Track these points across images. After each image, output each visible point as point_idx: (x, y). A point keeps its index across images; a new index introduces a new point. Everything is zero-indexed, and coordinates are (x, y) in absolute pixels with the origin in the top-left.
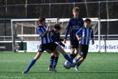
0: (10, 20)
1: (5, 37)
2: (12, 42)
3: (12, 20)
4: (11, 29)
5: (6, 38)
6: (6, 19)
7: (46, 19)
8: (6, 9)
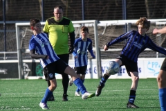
0: (14, 25)
1: (4, 53)
2: (17, 61)
3: (17, 24)
4: (15, 40)
5: (7, 55)
6: (7, 22)
7: (73, 22)
8: (7, 5)
